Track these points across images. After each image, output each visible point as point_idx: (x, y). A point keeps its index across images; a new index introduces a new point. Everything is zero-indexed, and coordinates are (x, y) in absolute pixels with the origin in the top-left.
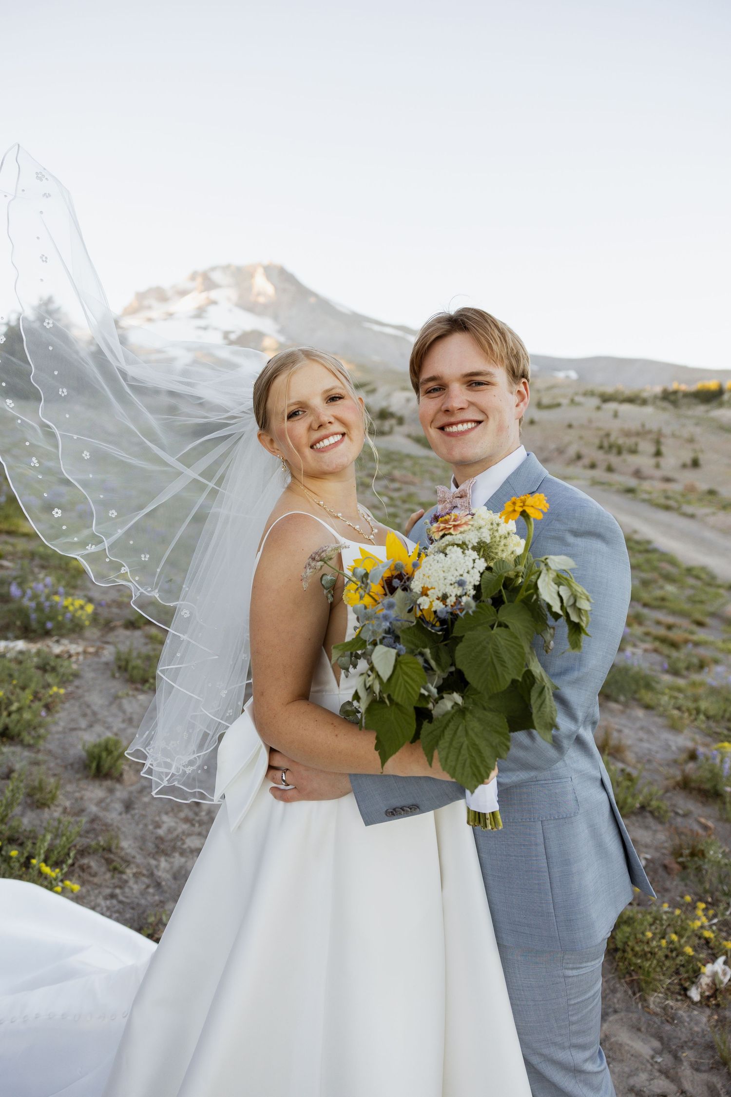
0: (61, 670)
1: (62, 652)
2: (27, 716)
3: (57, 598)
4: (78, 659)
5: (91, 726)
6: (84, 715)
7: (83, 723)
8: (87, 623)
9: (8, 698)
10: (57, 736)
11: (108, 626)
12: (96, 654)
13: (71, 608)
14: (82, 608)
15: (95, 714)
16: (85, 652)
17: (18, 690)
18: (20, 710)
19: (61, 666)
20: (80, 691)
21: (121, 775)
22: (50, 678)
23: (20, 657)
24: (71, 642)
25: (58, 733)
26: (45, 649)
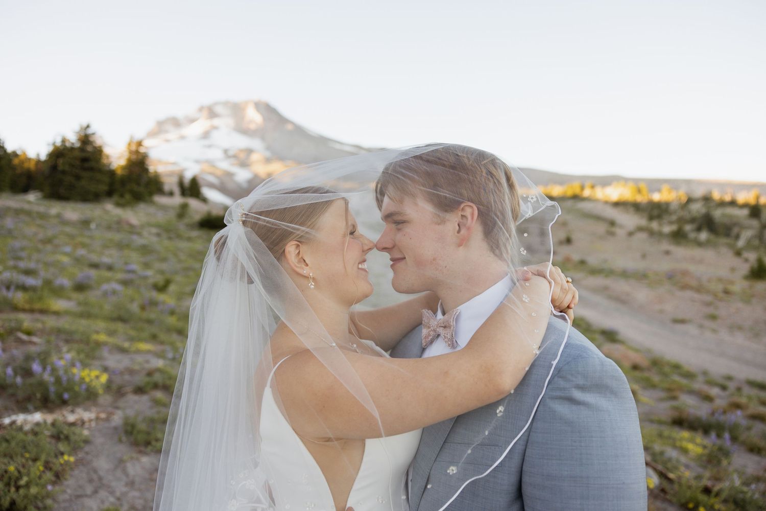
0: (73, 438)
1: (77, 420)
2: (34, 490)
3: (75, 371)
4: (90, 425)
5: (96, 492)
6: (91, 481)
7: (89, 490)
8: (101, 391)
9: (19, 472)
10: (63, 505)
11: (119, 393)
12: (107, 419)
13: (87, 380)
14: (97, 377)
15: (100, 479)
16: (97, 418)
17: (30, 463)
18: (28, 485)
19: (74, 434)
20: (89, 457)
22: (62, 447)
23: (37, 429)
24: (86, 410)
25: (65, 501)
26: (60, 418)
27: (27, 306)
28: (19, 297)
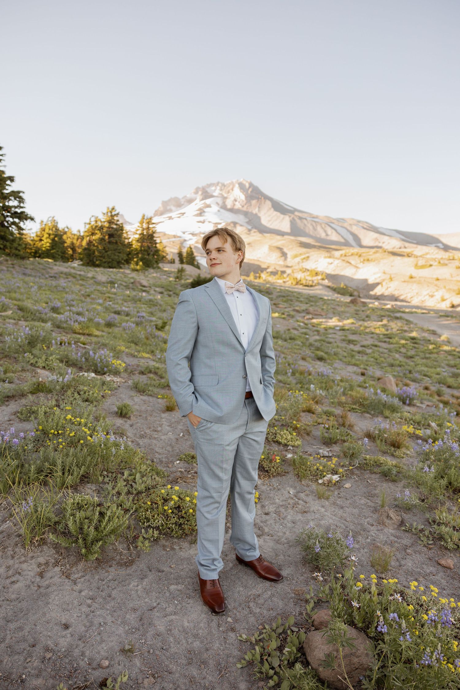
1: (111, 380)
3: (109, 359)
4: (117, 384)
6: (118, 401)
8: (122, 371)
11: (132, 373)
12: (125, 382)
13: (115, 364)
14: (120, 364)
16: (120, 381)
18: (93, 394)
19: (110, 384)
20: (117, 394)
21: (130, 417)
22: (105, 388)
24: (115, 377)
25: (107, 404)
26: (104, 378)
27: (81, 331)
28: (76, 326)
